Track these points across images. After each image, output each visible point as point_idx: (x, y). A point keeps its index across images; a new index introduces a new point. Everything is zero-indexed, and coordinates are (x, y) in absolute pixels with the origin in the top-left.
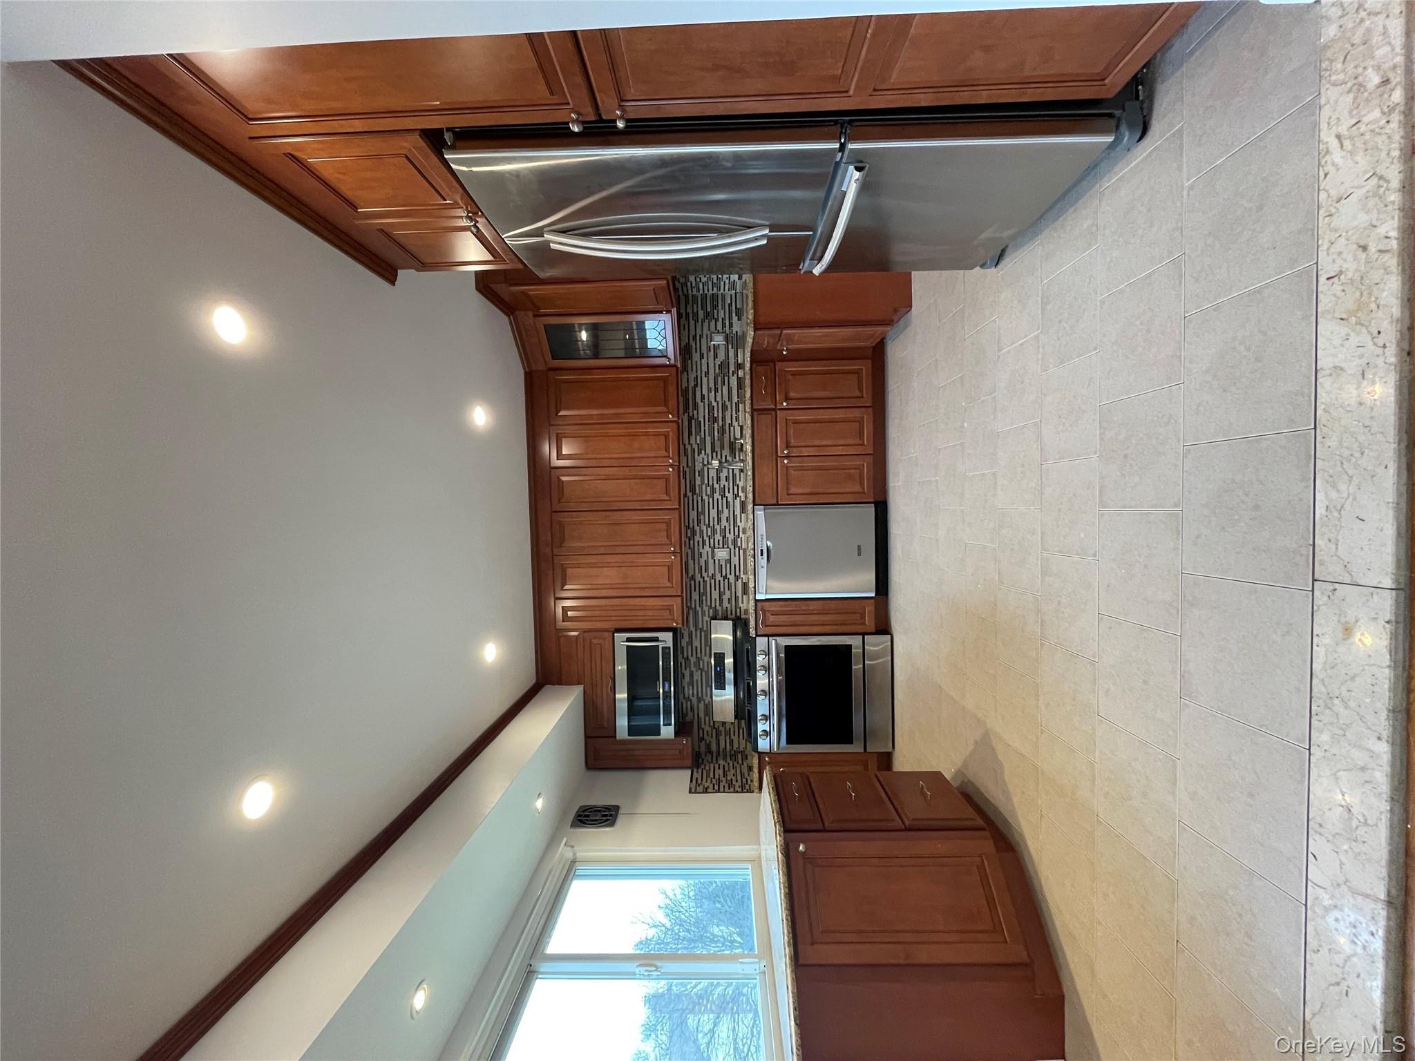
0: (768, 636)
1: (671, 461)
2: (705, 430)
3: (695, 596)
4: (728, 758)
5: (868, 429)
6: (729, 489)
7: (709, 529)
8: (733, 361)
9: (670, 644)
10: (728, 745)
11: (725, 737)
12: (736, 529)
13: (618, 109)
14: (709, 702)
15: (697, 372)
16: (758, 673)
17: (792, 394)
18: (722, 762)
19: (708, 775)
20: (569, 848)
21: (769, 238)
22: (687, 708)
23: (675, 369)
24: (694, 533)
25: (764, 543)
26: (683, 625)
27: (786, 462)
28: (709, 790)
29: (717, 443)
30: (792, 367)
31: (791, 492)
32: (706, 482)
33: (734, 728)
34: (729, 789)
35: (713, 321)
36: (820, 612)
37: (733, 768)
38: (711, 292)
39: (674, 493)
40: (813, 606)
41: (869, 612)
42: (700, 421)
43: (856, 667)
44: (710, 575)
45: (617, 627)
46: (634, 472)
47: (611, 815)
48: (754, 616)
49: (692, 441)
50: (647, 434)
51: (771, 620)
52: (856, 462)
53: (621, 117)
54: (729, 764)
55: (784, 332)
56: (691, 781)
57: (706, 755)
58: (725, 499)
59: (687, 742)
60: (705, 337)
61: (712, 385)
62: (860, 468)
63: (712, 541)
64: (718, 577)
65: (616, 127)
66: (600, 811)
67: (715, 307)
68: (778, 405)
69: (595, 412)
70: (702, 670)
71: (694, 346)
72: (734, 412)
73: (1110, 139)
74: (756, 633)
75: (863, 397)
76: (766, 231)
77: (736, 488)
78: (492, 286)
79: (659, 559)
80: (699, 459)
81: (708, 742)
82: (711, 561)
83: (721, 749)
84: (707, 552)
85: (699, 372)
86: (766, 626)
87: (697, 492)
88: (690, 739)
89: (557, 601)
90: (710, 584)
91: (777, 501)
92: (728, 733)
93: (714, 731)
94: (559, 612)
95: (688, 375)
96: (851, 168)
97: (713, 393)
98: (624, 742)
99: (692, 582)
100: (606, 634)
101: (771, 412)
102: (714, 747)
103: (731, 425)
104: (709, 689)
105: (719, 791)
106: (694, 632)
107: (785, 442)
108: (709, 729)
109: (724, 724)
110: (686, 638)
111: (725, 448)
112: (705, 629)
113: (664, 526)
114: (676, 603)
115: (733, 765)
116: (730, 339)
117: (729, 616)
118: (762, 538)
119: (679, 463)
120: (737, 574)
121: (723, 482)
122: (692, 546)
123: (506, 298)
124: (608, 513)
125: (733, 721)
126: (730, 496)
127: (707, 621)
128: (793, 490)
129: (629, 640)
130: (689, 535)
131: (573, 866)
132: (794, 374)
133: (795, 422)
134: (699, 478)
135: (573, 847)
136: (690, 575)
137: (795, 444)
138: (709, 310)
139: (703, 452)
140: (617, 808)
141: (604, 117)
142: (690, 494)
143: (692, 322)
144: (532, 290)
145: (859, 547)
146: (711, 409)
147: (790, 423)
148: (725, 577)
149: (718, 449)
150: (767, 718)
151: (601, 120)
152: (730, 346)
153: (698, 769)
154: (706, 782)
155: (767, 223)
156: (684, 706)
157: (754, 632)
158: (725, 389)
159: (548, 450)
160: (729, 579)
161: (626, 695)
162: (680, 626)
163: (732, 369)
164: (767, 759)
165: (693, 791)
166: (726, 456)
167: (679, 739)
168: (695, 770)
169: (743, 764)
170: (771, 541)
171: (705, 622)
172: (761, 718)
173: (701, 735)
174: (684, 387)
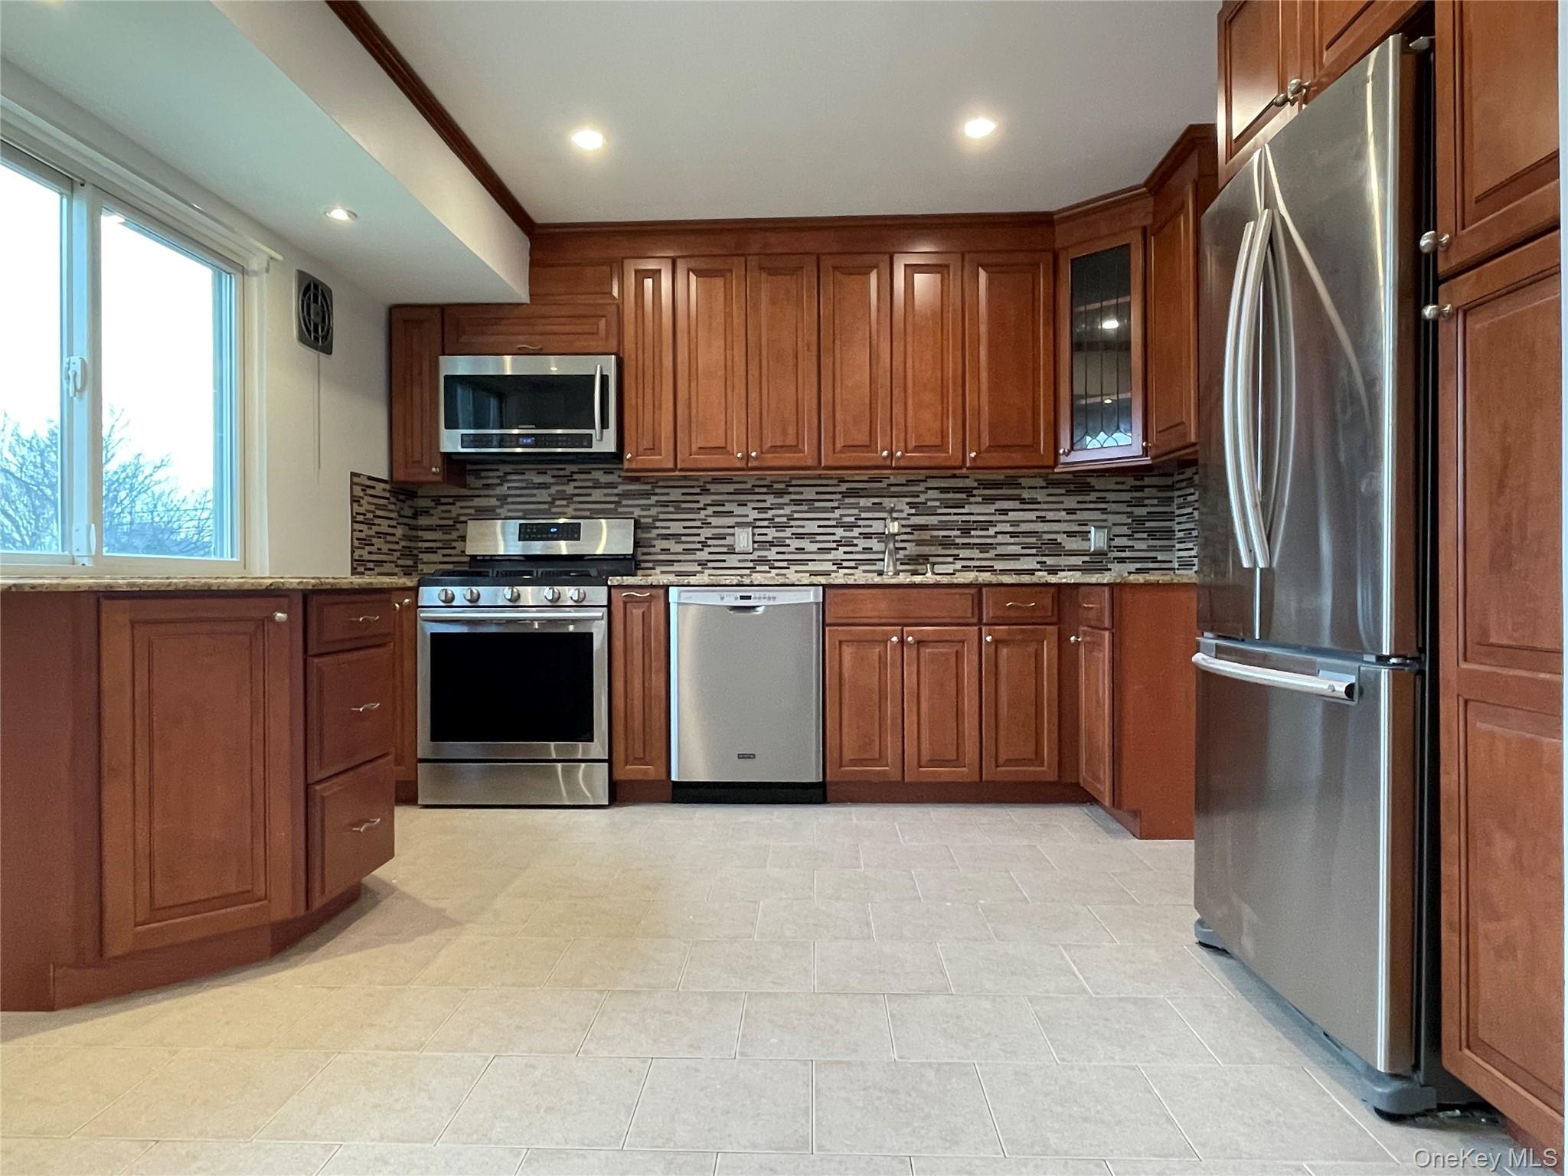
0: (609, 606)
1: (899, 453)
2: (949, 514)
3: (675, 495)
4: (403, 543)
5: (945, 773)
6: (852, 553)
7: (785, 519)
8: (1062, 564)
9: (597, 447)
10: (427, 545)
11: (440, 541)
12: (785, 564)
13: (1452, 307)
14: (500, 514)
15: (1045, 503)
16: (548, 588)
17: (1004, 651)
18: (399, 532)
19: (378, 507)
20: (265, 265)
21: (1251, 571)
22: (488, 478)
23: (1051, 463)
24: (780, 494)
25: (760, 600)
26: (628, 470)
27: (895, 639)
28: (355, 505)
29: (926, 535)
30: (1049, 651)
31: (844, 647)
32: (863, 515)
33: (456, 555)
34: (357, 539)
35: (1129, 532)
36: (647, 693)
37: (389, 550)
38: (1177, 527)
39: (848, 459)
40: (657, 680)
41: (646, 772)
42: (964, 507)
43: (552, 748)
44: (710, 520)
45: (626, 362)
46: (883, 393)
47: (316, 339)
48: (640, 583)
49: (932, 494)
50: (944, 416)
51: (634, 611)
52: (891, 754)
53: (1440, 313)
54: (397, 543)
55: (1107, 634)
56: (370, 478)
57: (411, 507)
58: (834, 545)
59: (434, 473)
60: (1104, 517)
61: (1023, 527)
62: (880, 760)
63: (766, 523)
64: (706, 533)
65: (1427, 304)
66: (323, 321)
67: (1152, 534)
68: (988, 627)
69: (983, 329)
70: (552, 503)
71: (1088, 498)
72: (978, 563)
73: (1381, 1066)
74: (614, 586)
75: (997, 766)
76: (1261, 564)
77: (853, 564)
78: (1196, 151)
79: (737, 433)
80: (902, 504)
81: (432, 511)
82: (731, 521)
83: (420, 533)
84: (747, 516)
85: (1045, 506)
86: (625, 603)
87: (847, 500)
88: (439, 478)
89: (670, 262)
90: (694, 520)
91: (830, 625)
92: (448, 545)
93: (451, 522)
94: (651, 265)
95: (1041, 488)
96: (1353, 679)
97: (1011, 529)
98: (435, 367)
99: (697, 490)
100: (613, 344)
101: (976, 617)
102: (423, 521)
103: (956, 557)
104: (520, 514)
105: (354, 521)
106: (616, 491)
107: (925, 639)
108: (453, 515)
109: (463, 538)
110: (604, 479)
111: (918, 548)
112: (620, 510)
113: (791, 440)
114: (664, 459)
115: (395, 550)
116: (1098, 558)
117: (640, 550)
118: (769, 598)
119: (895, 468)
120: (710, 565)
121: (863, 543)
122: (757, 490)
123: (1174, 181)
124: (814, 348)
125: (467, 553)
126: (839, 554)
127: (632, 513)
128: (848, 651)
129: (604, 379)
130: (776, 486)
131: (236, 269)
132: (1038, 655)
133: (958, 656)
134: (870, 505)
135: (267, 270)
136: (708, 486)
137: (922, 655)
138: (1148, 524)
139: (913, 511)
140: (328, 350)
141: (1442, 288)
142: (844, 487)
143: (1126, 496)
144: (1186, 222)
145: (752, 756)
146: (985, 525)
147: (958, 647)
148: (705, 544)
149: (917, 535)
150: (474, 602)
151: (1438, 282)
152: (1087, 558)
153: (389, 491)
154: (369, 503)
155: (1275, 565)
156: (491, 474)
157: (616, 583)
158: (1017, 549)
159: (924, 250)
160: (702, 550)
161: (508, 372)
162: (626, 465)
163: (1050, 561)
164: (407, 600)
165: (356, 480)
166: (905, 549)
167: (439, 460)
168: (388, 487)
169: (397, 566)
170: (765, 612)
171: (631, 509)
172: (475, 591)
173: (443, 500)
174: (1021, 480)
